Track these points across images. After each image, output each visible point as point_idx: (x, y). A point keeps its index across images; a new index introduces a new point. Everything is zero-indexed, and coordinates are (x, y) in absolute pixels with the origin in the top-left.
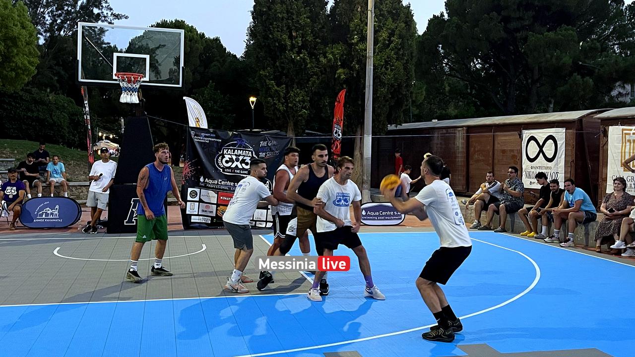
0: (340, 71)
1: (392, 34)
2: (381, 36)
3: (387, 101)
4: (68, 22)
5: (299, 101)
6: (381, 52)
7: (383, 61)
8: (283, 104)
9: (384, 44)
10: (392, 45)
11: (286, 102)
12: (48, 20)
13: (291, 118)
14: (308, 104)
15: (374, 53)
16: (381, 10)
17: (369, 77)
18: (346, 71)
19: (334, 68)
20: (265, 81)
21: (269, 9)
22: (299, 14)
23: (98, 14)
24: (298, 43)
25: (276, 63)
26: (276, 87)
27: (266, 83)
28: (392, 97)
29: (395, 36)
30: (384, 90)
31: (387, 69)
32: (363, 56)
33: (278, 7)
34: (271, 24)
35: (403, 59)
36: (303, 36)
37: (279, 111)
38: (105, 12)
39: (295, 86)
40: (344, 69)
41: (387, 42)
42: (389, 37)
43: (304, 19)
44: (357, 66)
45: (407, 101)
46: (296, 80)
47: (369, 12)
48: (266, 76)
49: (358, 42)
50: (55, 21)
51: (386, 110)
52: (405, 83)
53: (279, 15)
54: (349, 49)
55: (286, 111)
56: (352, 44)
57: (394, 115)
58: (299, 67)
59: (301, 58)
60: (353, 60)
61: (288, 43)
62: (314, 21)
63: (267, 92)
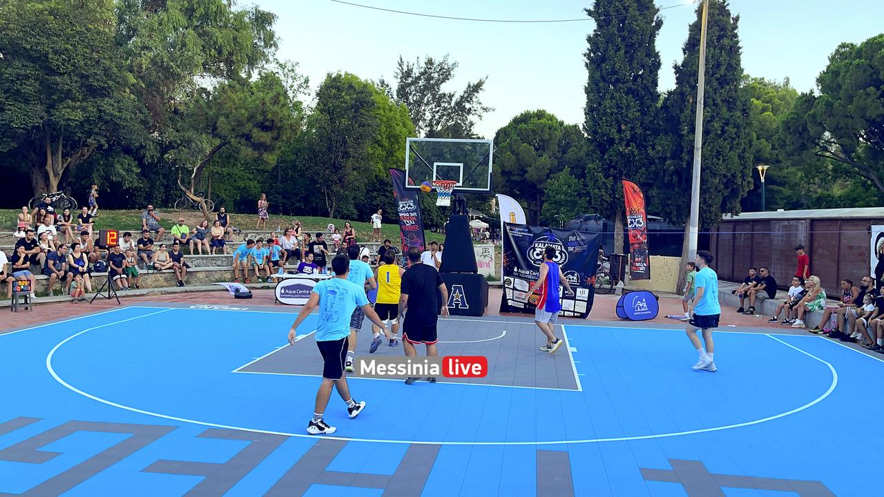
0: (669, 162)
1: (726, 124)
2: (711, 127)
3: (719, 191)
4: (445, 117)
7: (715, 151)
8: (610, 195)
9: (716, 134)
10: (726, 135)
12: (428, 116)
13: (619, 209)
16: (714, 100)
18: (675, 162)
19: (664, 159)
21: (600, 104)
22: (628, 107)
23: (470, 109)
24: (626, 136)
25: (604, 155)
26: (604, 180)
28: (726, 187)
29: (729, 126)
31: (719, 160)
33: (607, 103)
34: (601, 119)
35: (739, 149)
36: (632, 129)
37: (607, 202)
38: (475, 106)
39: (624, 177)
40: (674, 159)
41: (719, 132)
42: (723, 128)
43: (634, 113)
45: (743, 191)
46: (624, 172)
47: (698, 103)
48: (594, 169)
49: (689, 133)
50: (435, 117)
51: (719, 200)
52: (741, 172)
53: (608, 110)
54: (679, 140)
55: (614, 202)
56: (683, 135)
57: (729, 205)
58: (628, 160)
59: (629, 151)
60: (683, 150)
61: (617, 137)
62: (644, 114)
63: (595, 183)
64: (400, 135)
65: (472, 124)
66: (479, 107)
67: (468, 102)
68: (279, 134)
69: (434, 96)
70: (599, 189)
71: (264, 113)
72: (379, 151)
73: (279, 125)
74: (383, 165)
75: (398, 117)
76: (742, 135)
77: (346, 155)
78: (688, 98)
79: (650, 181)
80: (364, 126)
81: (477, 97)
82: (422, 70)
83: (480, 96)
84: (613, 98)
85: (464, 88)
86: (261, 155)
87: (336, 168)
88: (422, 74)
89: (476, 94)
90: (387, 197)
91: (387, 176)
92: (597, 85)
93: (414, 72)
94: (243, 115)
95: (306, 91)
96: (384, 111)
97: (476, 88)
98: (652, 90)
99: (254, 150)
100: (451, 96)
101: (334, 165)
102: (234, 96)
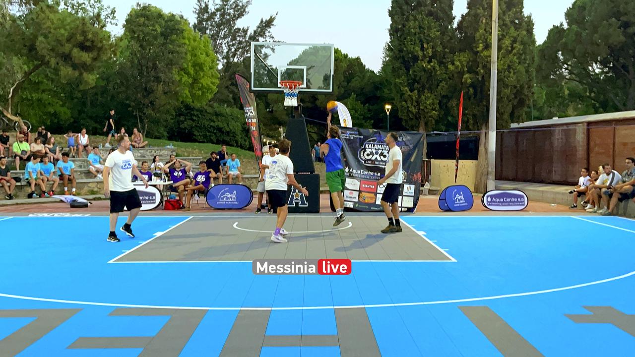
0: (466, 76)
1: (514, 41)
2: (504, 43)
3: (510, 101)
5: (430, 104)
6: (504, 57)
7: (506, 65)
8: (415, 107)
9: (507, 50)
10: (515, 51)
11: (418, 105)
12: (225, 49)
13: (422, 119)
14: (437, 107)
15: (498, 58)
16: (504, 20)
17: (494, 81)
18: (472, 76)
19: (461, 74)
20: (400, 87)
21: (404, 26)
22: (429, 28)
24: (429, 54)
25: (409, 72)
26: (409, 93)
27: (401, 90)
28: (516, 97)
29: (517, 43)
30: (507, 91)
31: (510, 72)
32: (487, 62)
33: (411, 23)
34: (405, 39)
35: (525, 63)
36: (433, 48)
37: (413, 114)
38: (268, 40)
39: (426, 90)
40: (470, 74)
41: (510, 49)
42: (512, 44)
43: (435, 33)
44: (482, 71)
45: (529, 100)
46: (427, 86)
47: (493, 22)
48: (400, 83)
49: (483, 50)
50: (230, 50)
51: (509, 109)
52: (527, 84)
53: (412, 30)
54: (475, 57)
55: (418, 113)
56: (478, 52)
57: (516, 114)
58: (430, 74)
59: (432, 66)
60: (478, 66)
61: (420, 53)
62: (443, 34)
63: (401, 97)
64: (204, 64)
65: (266, 56)
66: (272, 41)
67: (262, 36)
68: (99, 55)
69: (230, 30)
70: (406, 101)
71: (84, 33)
72: (185, 78)
73: (100, 45)
74: (189, 91)
75: (202, 46)
76: (528, 51)
77: (158, 79)
78: (481, 19)
79: (450, 95)
80: (172, 53)
81: (269, 32)
82: (218, 6)
83: (272, 30)
84: (415, 19)
85: (258, 23)
86: (81, 74)
87: (148, 92)
88: (217, 10)
89: (268, 30)
90: (194, 121)
91: (193, 102)
92: (401, 8)
93: (210, 8)
94: (63, 35)
95: (113, 21)
96: (189, 41)
97: (269, 23)
98: (449, 13)
99: (74, 69)
100: (245, 31)
101: (146, 89)
102: (52, 16)
